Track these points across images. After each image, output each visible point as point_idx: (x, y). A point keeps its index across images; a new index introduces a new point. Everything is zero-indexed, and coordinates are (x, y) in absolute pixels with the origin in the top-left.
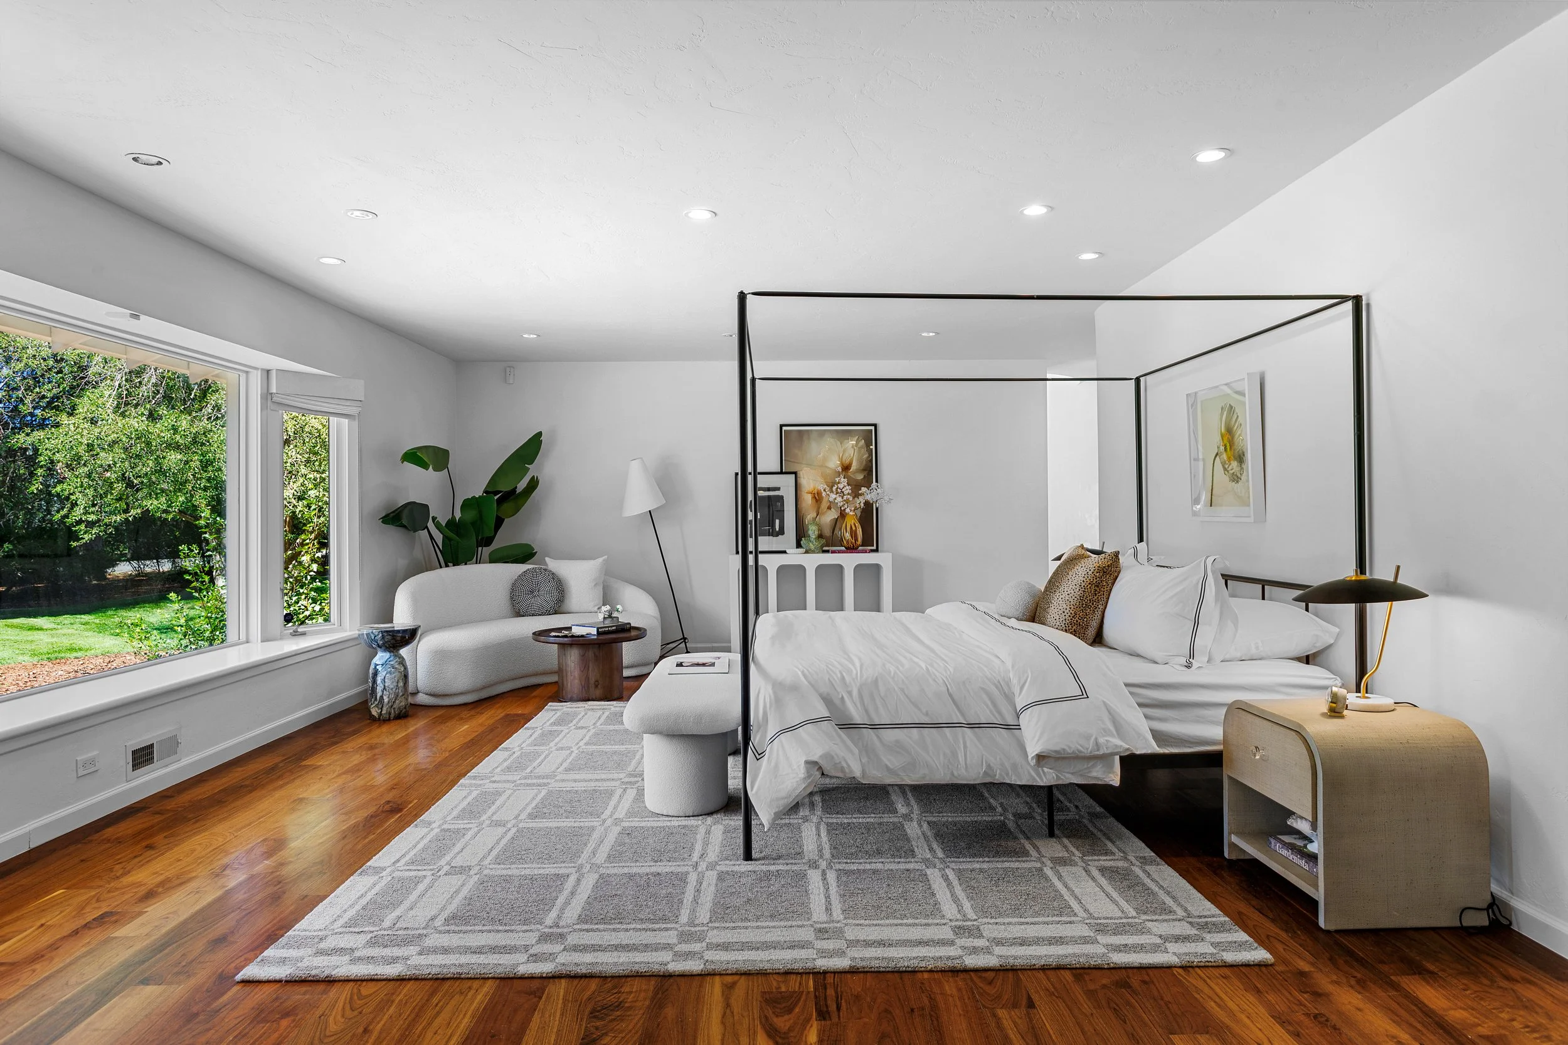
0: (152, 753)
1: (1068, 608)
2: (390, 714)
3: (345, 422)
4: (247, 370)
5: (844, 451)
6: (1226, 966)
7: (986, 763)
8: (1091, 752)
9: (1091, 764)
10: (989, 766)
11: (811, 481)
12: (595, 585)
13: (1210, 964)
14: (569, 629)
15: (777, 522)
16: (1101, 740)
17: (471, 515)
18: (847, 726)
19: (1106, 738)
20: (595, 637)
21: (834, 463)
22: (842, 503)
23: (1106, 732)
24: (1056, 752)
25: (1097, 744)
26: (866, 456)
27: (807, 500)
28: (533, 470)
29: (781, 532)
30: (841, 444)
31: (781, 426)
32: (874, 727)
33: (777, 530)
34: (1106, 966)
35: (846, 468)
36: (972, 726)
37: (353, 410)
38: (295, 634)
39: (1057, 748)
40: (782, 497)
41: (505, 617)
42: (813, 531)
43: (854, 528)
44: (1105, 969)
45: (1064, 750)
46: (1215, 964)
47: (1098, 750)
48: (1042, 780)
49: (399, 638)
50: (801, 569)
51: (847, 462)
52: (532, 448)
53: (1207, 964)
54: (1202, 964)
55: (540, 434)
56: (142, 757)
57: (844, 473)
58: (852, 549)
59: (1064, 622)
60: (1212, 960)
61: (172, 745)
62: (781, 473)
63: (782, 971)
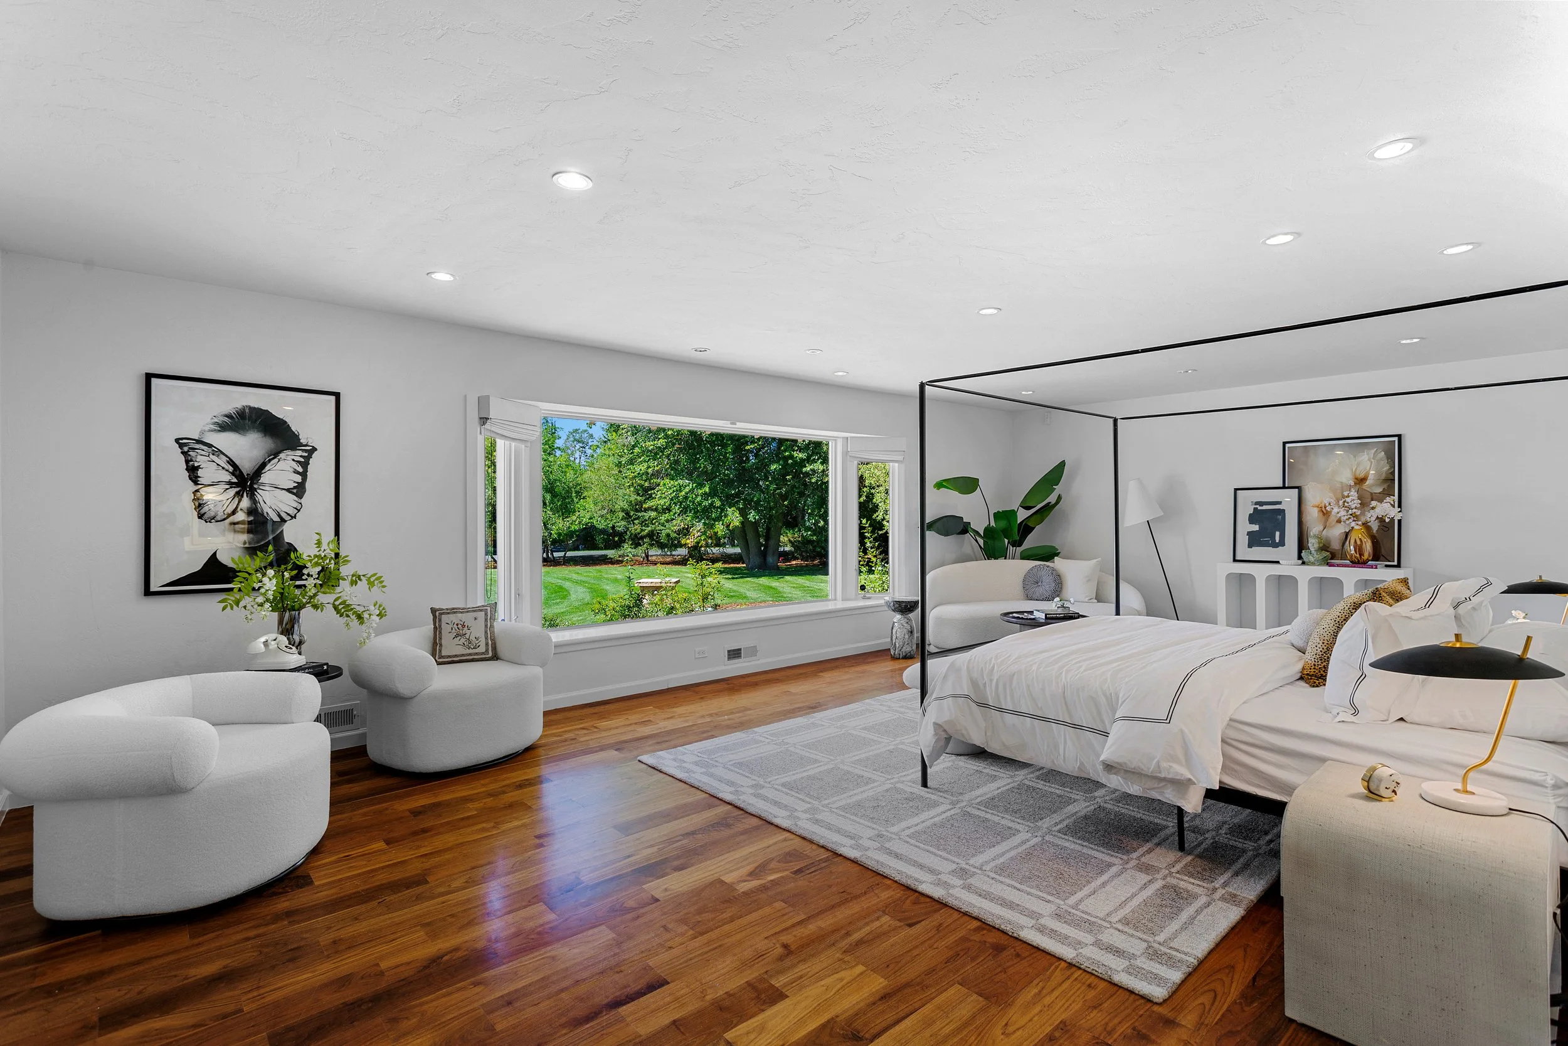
0: (740, 653)
1: (1321, 642)
2: (899, 655)
3: (897, 465)
4: (835, 439)
5: (1358, 465)
6: (1110, 982)
7: (1080, 760)
8: (1152, 772)
9: (1161, 785)
10: (1082, 763)
11: (1316, 496)
12: (1089, 581)
13: (1096, 973)
14: (1031, 613)
15: (1278, 534)
16: (1164, 764)
17: (1003, 524)
18: (983, 705)
19: (1171, 764)
20: (1044, 621)
21: (1347, 477)
22: (1346, 517)
23: (1173, 758)
24: (1118, 763)
25: (1158, 765)
26: (1386, 468)
27: (1312, 514)
28: (1058, 489)
29: (1282, 543)
30: (1355, 457)
31: (1284, 443)
32: (1001, 710)
33: (1277, 541)
34: (1010, 934)
35: (1360, 481)
36: (1075, 726)
37: (900, 458)
38: (864, 598)
39: (1120, 760)
40: (1284, 511)
41: (1019, 599)
42: (1313, 544)
43: (1359, 543)
44: (1009, 935)
45: (1125, 763)
46: (1100, 975)
47: (1160, 773)
48: (1130, 790)
49: (903, 606)
50: (1292, 581)
51: (1362, 475)
52: (1056, 475)
53: (1094, 972)
54: (1089, 970)
55: (1063, 464)
56: (735, 654)
57: (1358, 486)
58: (1358, 563)
59: (1314, 656)
60: (1100, 971)
61: (753, 651)
62: (1284, 487)
63: (821, 845)
